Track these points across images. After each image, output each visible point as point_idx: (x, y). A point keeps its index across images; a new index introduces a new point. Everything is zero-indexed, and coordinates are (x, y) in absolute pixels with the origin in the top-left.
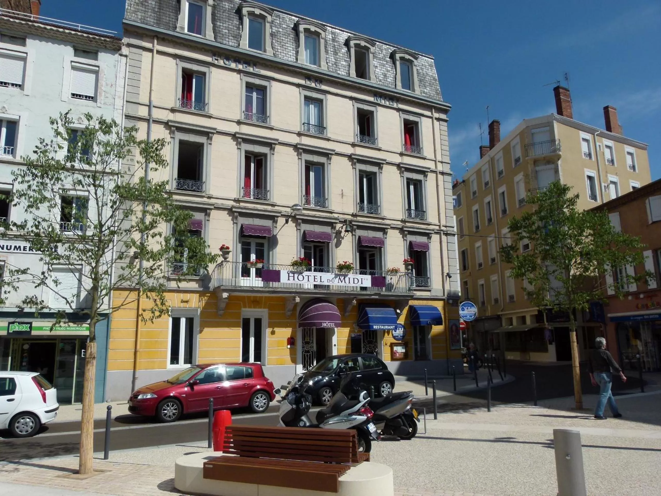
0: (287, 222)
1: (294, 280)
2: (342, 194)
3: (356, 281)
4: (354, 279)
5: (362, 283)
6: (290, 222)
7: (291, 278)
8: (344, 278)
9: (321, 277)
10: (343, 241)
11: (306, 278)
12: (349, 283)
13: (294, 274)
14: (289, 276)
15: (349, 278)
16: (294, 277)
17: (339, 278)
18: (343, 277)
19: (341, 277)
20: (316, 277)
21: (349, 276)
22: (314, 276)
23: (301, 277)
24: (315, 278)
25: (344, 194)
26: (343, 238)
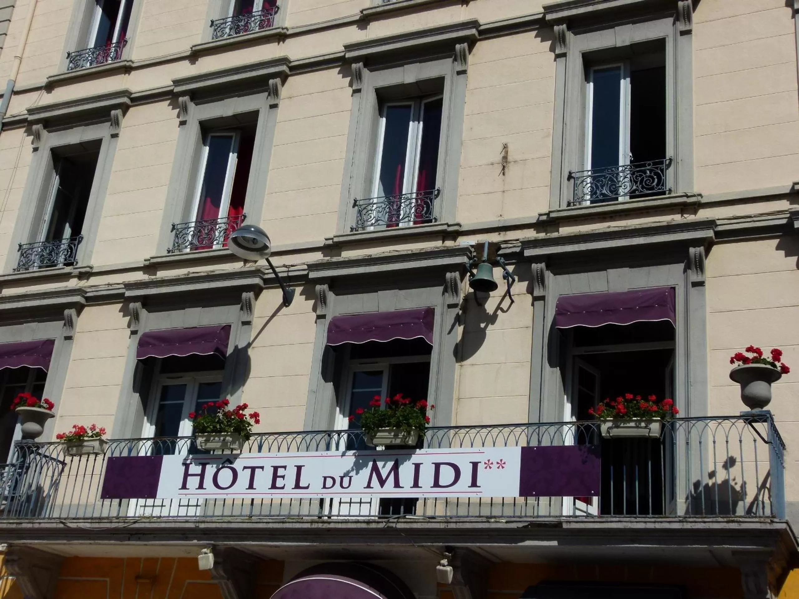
0: (287, 301)
1: (201, 487)
2: (505, 158)
3: (447, 475)
4: (437, 466)
5: (474, 484)
6: (298, 299)
7: (193, 482)
8: (395, 468)
9: (299, 468)
10: (491, 331)
11: (244, 477)
12: (416, 484)
13: (204, 465)
14: (186, 475)
15: (417, 467)
16: (202, 476)
17: (375, 469)
18: (390, 464)
19: (380, 464)
20: (280, 472)
21: (416, 458)
22: (276, 469)
23: (225, 476)
24: (275, 476)
25: (510, 158)
26: (492, 319)
